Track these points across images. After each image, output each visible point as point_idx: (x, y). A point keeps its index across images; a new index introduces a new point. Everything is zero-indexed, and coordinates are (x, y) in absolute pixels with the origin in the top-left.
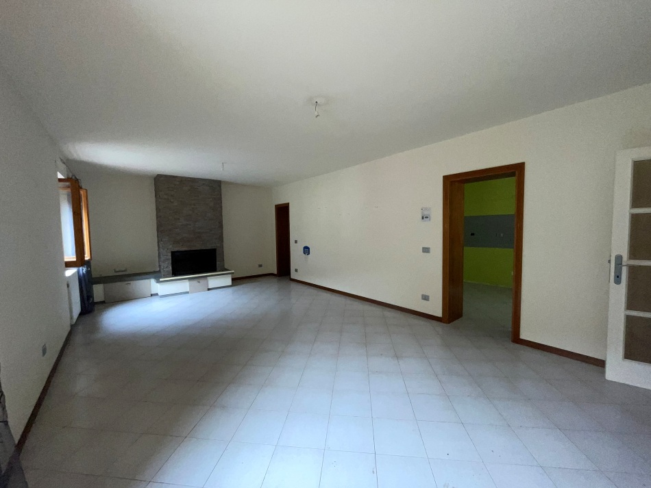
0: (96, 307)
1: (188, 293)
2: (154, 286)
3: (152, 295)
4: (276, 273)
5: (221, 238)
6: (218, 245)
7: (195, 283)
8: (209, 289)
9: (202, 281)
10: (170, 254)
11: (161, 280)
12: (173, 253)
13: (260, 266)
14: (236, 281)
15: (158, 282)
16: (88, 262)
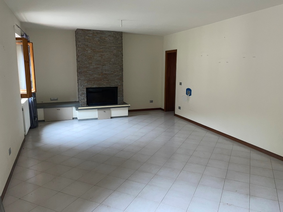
0: (39, 124)
1: (97, 119)
2: (74, 112)
3: (73, 119)
4: (163, 108)
5: (121, 79)
6: (120, 84)
7: (102, 112)
8: (111, 118)
9: (107, 111)
10: (85, 90)
11: (79, 108)
12: (87, 89)
13: (152, 102)
14: (132, 112)
15: (77, 109)
16: (34, 93)
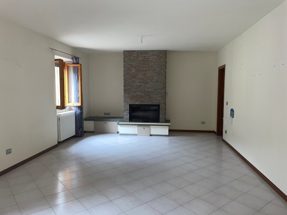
4: (216, 131)
5: (164, 95)
6: (162, 102)
7: (141, 128)
8: (151, 135)
9: (147, 128)
10: (128, 106)
11: (120, 123)
13: (203, 123)
